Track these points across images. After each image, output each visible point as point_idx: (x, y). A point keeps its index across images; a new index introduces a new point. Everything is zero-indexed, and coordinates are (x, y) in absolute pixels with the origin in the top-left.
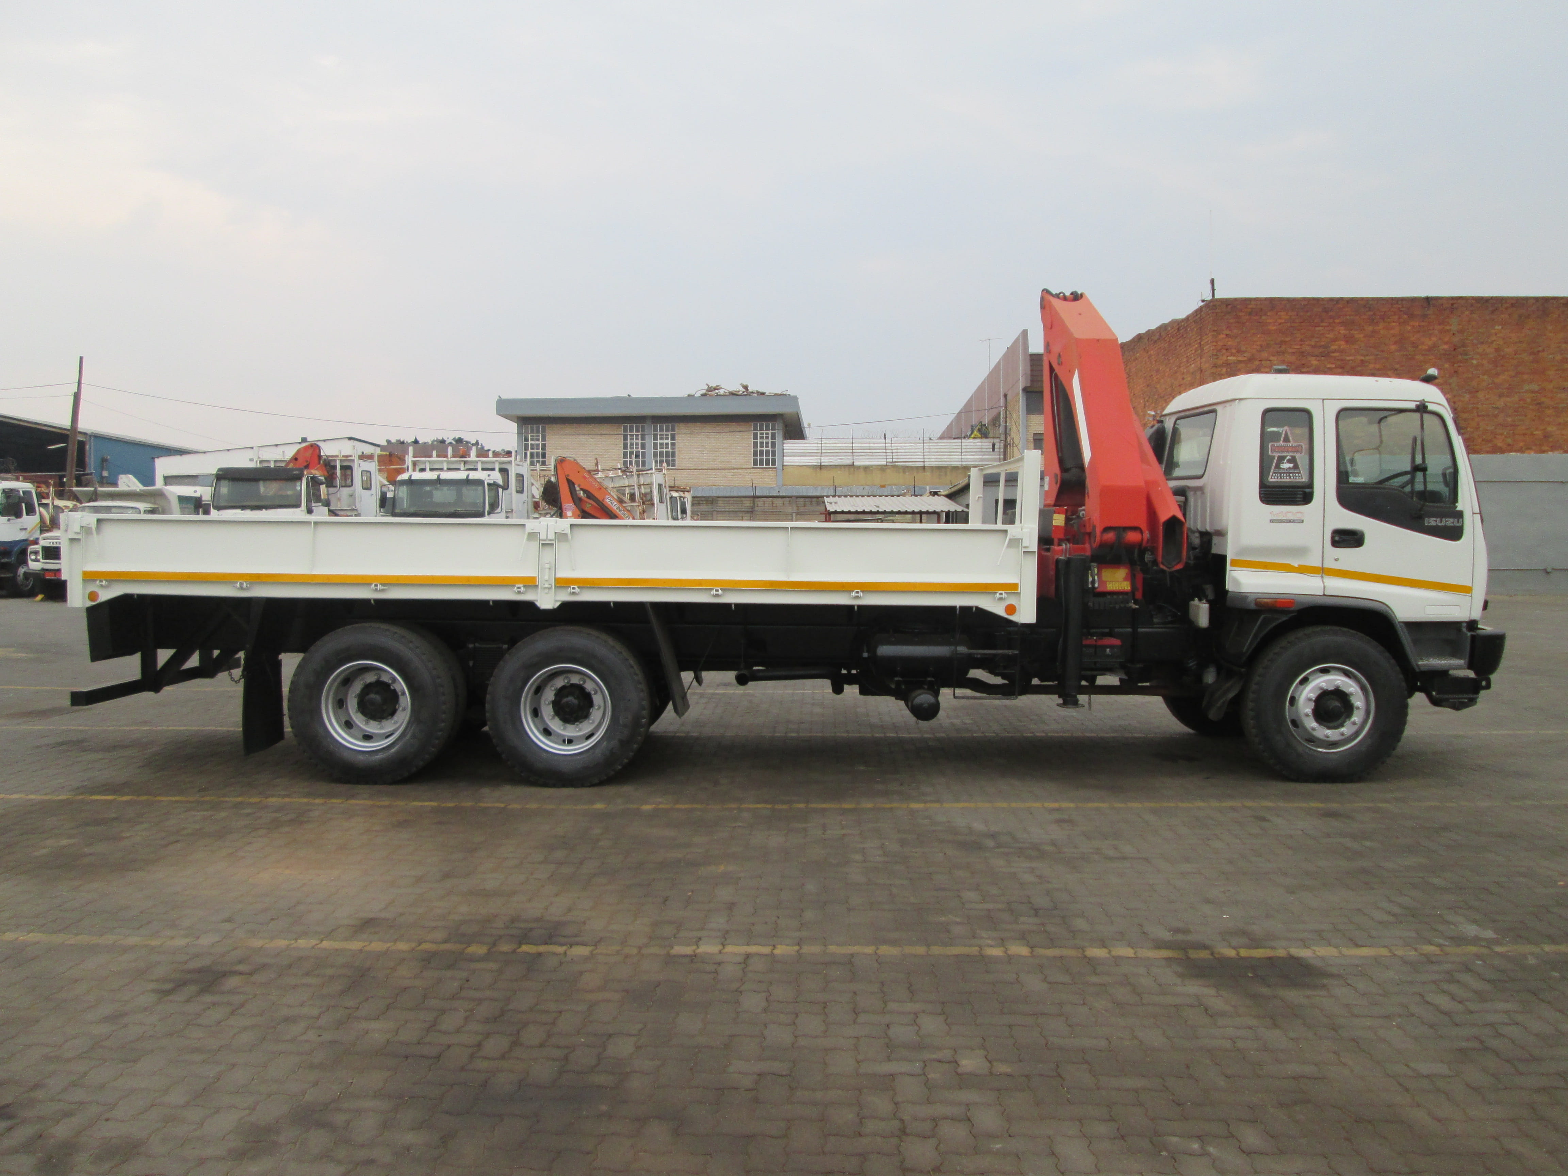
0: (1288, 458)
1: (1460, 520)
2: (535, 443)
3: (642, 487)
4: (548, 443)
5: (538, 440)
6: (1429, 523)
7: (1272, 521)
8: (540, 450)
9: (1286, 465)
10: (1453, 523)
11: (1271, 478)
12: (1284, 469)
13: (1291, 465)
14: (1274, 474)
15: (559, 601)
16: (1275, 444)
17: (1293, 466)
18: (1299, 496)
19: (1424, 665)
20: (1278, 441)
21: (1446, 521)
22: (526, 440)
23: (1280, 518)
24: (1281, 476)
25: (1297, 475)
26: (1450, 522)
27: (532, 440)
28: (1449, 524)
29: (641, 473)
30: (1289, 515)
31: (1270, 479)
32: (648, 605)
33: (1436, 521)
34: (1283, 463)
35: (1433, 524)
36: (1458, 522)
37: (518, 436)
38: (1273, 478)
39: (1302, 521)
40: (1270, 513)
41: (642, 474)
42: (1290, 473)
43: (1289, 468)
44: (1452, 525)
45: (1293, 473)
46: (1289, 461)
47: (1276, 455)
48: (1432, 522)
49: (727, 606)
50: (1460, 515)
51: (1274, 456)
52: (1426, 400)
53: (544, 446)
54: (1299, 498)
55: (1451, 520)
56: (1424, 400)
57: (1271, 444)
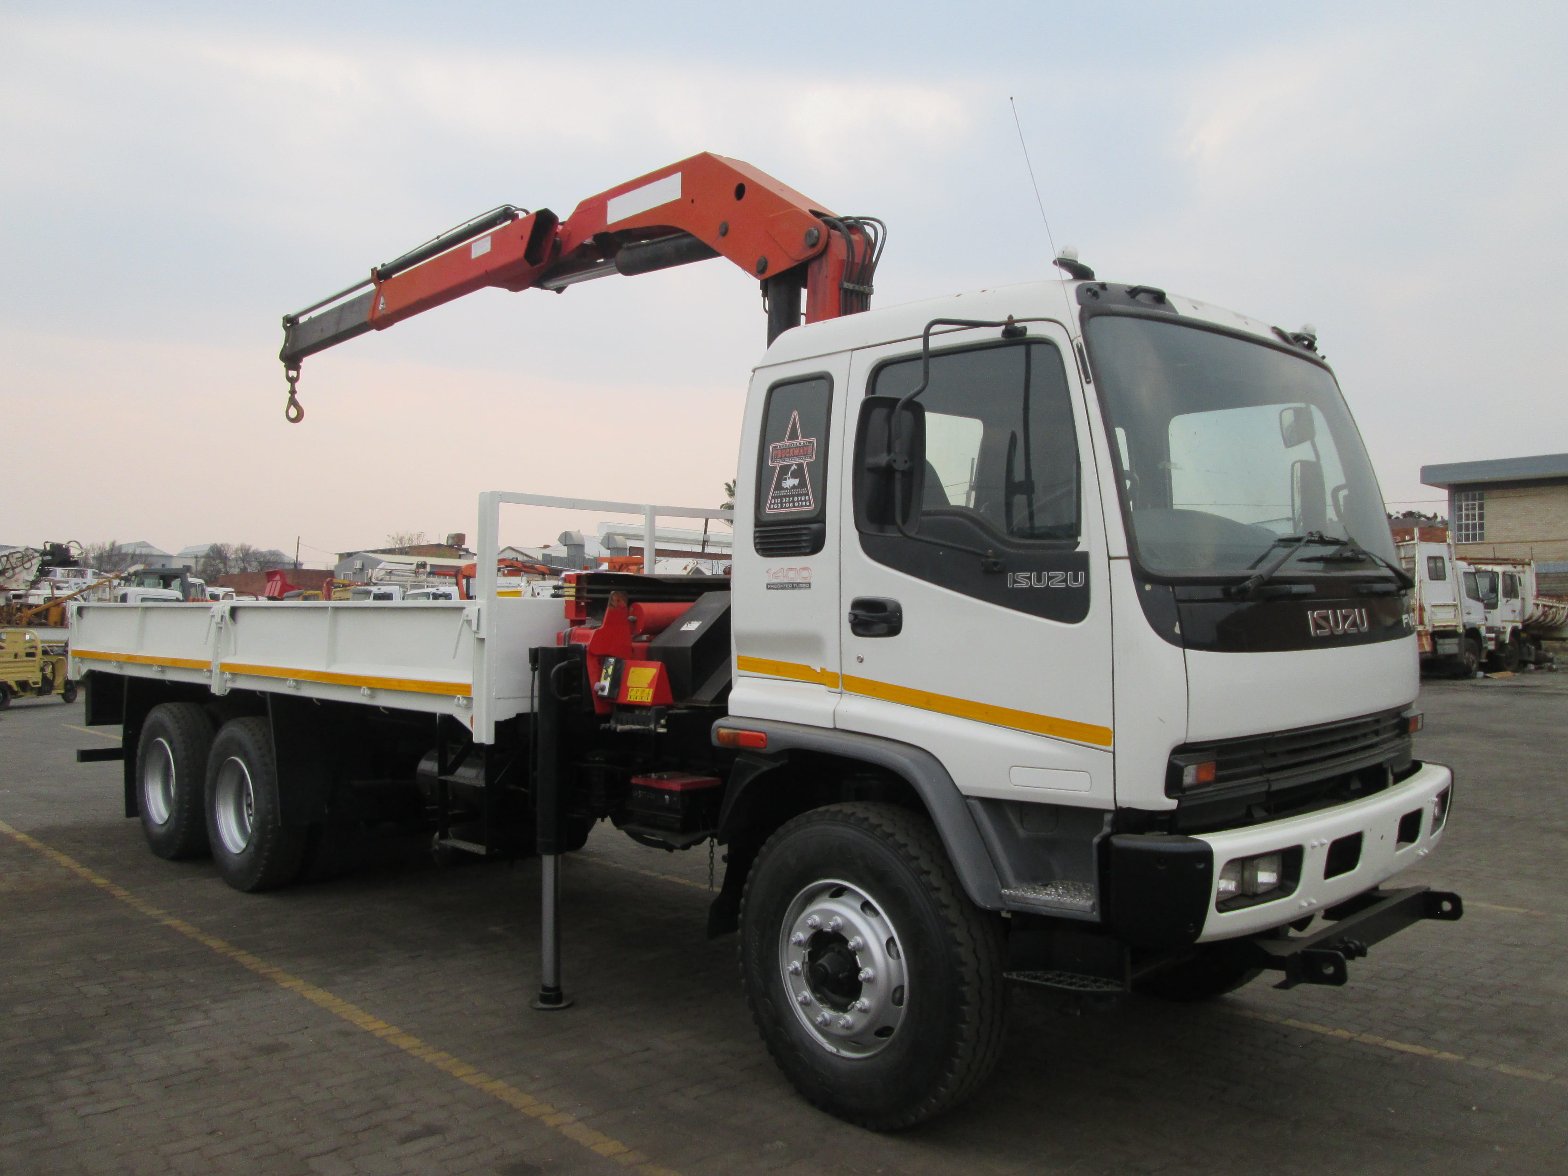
0: (792, 468)
1: (1081, 574)
2: (1470, 512)
3: (1403, 561)
4: (1486, 512)
5: (1474, 509)
6: (1015, 582)
7: (770, 587)
8: (1477, 521)
9: (790, 482)
10: (1065, 581)
11: (770, 509)
12: (787, 489)
13: (796, 482)
14: (773, 501)
15: (229, 688)
16: (778, 444)
17: (799, 483)
18: (804, 538)
19: (1014, 899)
20: (783, 440)
21: (1050, 578)
22: (1460, 509)
23: (780, 581)
24: (781, 503)
25: (803, 498)
26: (1057, 579)
27: (1467, 509)
28: (1056, 584)
29: (1400, 544)
30: (792, 574)
31: (768, 511)
32: (268, 694)
33: (1029, 578)
34: (786, 479)
35: (1024, 585)
36: (1076, 579)
37: (1450, 506)
38: (772, 506)
39: (809, 586)
40: (767, 572)
41: (1402, 545)
42: (793, 496)
43: (794, 487)
44: (1063, 585)
45: (798, 495)
46: (794, 476)
47: (778, 464)
48: (1022, 580)
49: (309, 700)
50: (1082, 562)
51: (776, 467)
52: (1015, 318)
53: (1481, 517)
54: (805, 541)
55: (1060, 575)
56: (1010, 317)
57: (773, 445)
